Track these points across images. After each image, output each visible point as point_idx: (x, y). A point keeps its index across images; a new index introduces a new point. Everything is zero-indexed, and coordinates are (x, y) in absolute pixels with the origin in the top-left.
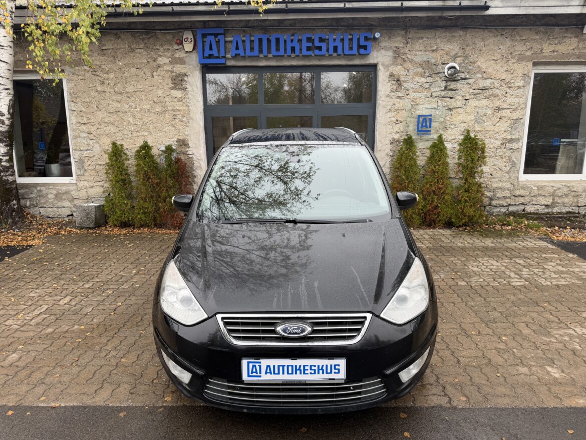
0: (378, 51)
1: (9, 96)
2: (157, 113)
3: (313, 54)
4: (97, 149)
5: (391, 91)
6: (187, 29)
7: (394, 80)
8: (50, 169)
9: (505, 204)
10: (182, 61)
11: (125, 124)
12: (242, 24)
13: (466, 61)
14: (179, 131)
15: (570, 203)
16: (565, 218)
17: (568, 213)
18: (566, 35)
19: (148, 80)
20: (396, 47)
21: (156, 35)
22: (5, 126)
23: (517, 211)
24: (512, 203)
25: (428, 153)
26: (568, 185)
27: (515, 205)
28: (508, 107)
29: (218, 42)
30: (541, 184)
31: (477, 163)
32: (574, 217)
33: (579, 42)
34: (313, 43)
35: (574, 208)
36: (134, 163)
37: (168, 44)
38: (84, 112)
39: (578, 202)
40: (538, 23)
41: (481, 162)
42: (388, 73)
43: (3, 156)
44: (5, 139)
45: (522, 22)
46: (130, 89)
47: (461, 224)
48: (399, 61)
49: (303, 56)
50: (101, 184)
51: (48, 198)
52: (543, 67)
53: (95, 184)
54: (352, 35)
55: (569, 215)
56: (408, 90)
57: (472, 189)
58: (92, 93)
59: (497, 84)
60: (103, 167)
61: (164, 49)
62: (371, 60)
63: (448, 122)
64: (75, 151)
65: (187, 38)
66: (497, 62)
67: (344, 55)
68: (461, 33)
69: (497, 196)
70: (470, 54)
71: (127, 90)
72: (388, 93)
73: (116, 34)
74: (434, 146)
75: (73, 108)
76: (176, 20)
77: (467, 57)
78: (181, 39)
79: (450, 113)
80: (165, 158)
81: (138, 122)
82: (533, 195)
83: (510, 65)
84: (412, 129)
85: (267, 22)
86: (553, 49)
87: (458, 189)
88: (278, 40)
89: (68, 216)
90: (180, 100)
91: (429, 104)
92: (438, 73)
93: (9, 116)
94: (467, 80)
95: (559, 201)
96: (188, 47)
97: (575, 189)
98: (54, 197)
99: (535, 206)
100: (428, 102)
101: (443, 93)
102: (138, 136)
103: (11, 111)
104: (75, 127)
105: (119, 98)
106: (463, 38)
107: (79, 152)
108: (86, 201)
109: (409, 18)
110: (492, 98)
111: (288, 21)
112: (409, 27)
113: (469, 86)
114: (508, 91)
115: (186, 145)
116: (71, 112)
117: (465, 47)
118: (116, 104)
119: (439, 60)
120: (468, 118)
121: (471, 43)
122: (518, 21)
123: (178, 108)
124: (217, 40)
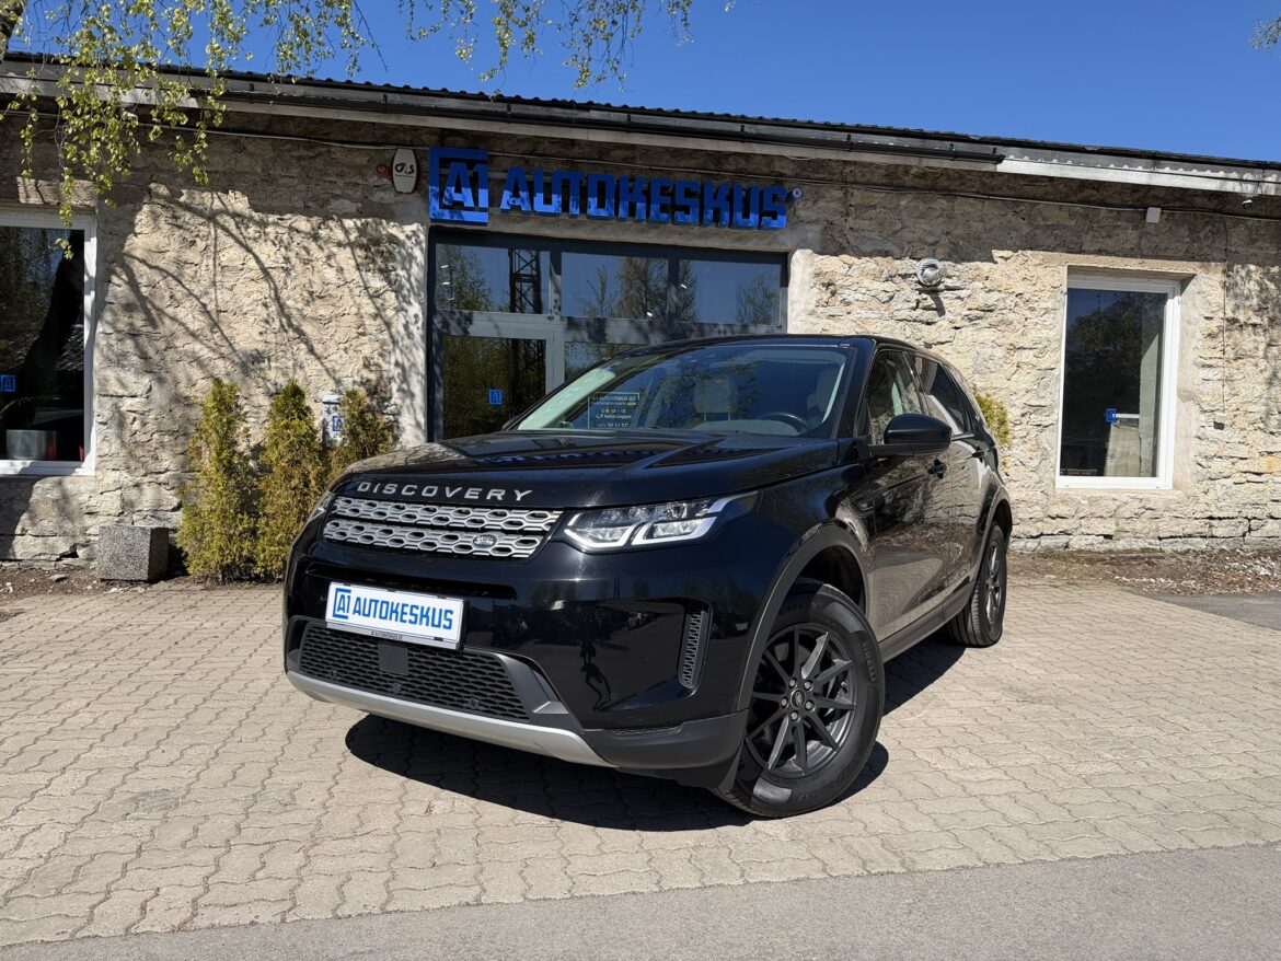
0: (793, 226)
2: (319, 319)
3: (670, 221)
4: (160, 393)
5: (819, 304)
6: (404, 144)
7: (823, 284)
9: (1035, 533)
10: (387, 213)
11: (238, 340)
12: (525, 147)
13: (955, 256)
14: (369, 362)
15: (1146, 531)
16: (1143, 558)
17: (1144, 550)
18: (1119, 223)
20: (827, 220)
21: (329, 152)
23: (1057, 547)
24: (1046, 532)
26: (1141, 496)
27: (1052, 534)
28: (1028, 345)
29: (474, 180)
30: (1094, 495)
32: (1156, 557)
33: (1140, 238)
34: (672, 199)
35: (1152, 541)
37: (356, 174)
38: (137, 308)
39: (1157, 530)
40: (1073, 198)
42: (811, 270)
45: (1045, 194)
46: (261, 263)
48: (832, 247)
49: (651, 222)
50: (160, 477)
52: (1080, 279)
53: (147, 479)
55: (1147, 555)
56: (849, 304)
58: (161, 266)
59: (1010, 302)
60: (172, 438)
62: (779, 244)
64: (102, 398)
65: (403, 165)
66: (1008, 261)
68: (941, 203)
69: (1021, 515)
70: (961, 242)
71: (252, 264)
72: (811, 307)
73: (236, 142)
75: (110, 298)
76: (391, 120)
77: (955, 248)
78: (388, 165)
82: (1082, 515)
83: (1030, 268)
86: (1099, 246)
88: (602, 186)
90: (376, 293)
91: (891, 332)
92: (905, 275)
94: (956, 292)
95: (1127, 528)
96: (404, 182)
97: (1151, 505)
99: (1086, 537)
100: (889, 330)
101: (915, 314)
102: (267, 368)
104: (108, 339)
105: (230, 280)
106: (948, 213)
107: (111, 401)
108: (117, 519)
109: (852, 168)
110: (1002, 327)
111: (618, 152)
112: (852, 184)
113: (960, 302)
114: (1029, 315)
115: (384, 392)
116: (103, 305)
117: (951, 229)
118: (221, 294)
119: (905, 250)
120: (962, 363)
121: (961, 224)
122: (1040, 192)
123: (370, 310)
124: (470, 173)
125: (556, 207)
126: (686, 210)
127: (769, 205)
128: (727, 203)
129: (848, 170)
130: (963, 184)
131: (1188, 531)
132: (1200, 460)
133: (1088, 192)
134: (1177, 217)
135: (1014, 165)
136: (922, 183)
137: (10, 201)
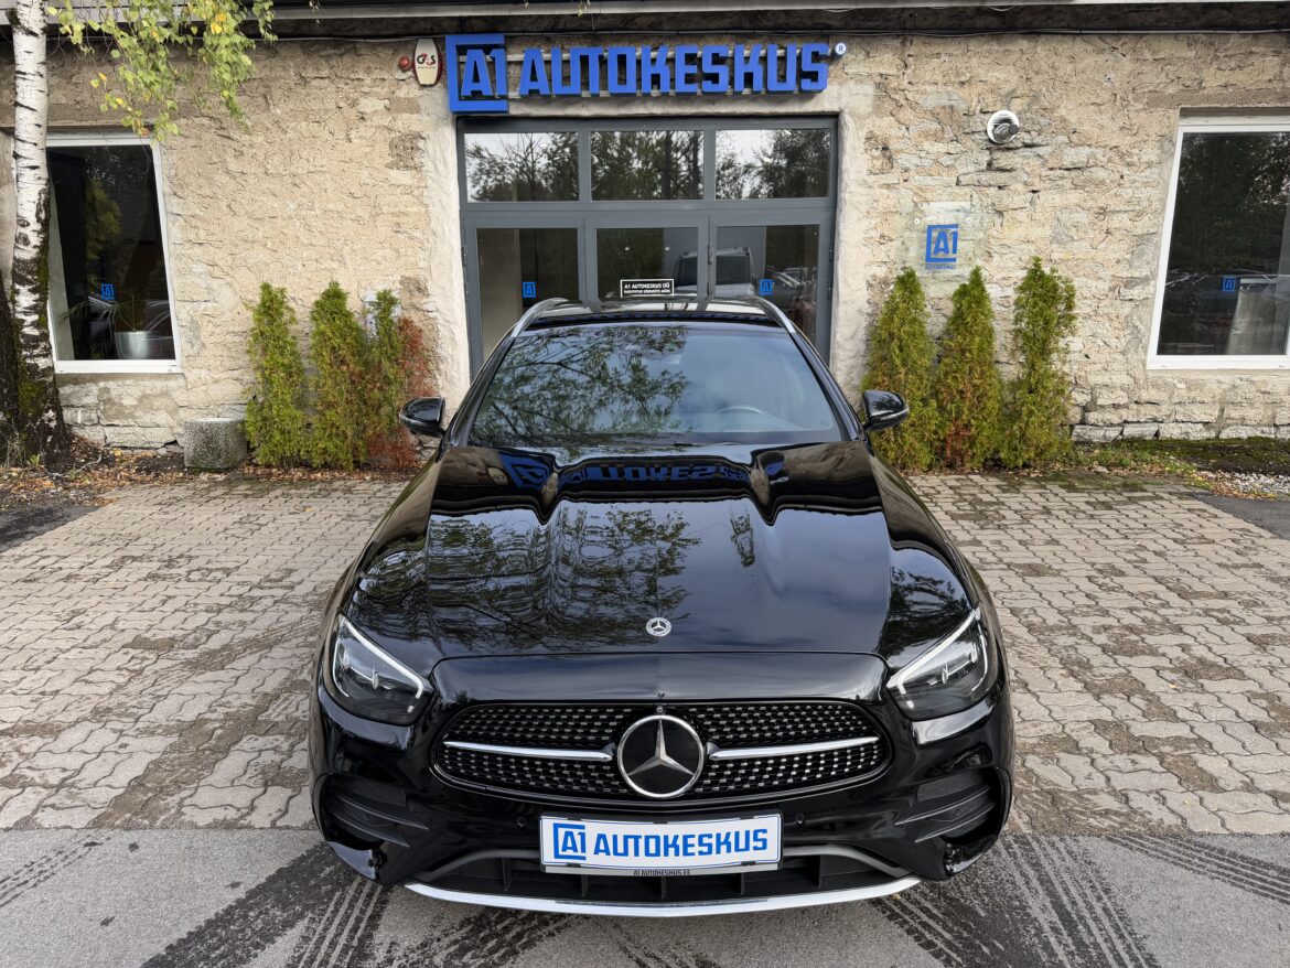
0: (841, 84)
1: (39, 182)
2: (358, 220)
3: (699, 91)
4: (228, 299)
5: (871, 173)
6: (424, 34)
7: (877, 149)
8: (125, 342)
9: (1116, 420)
10: (413, 107)
11: (289, 244)
12: (545, 24)
13: (1035, 107)
14: (407, 261)
15: (1258, 417)
17: (1251, 439)
18: (1254, 49)
19: (339, 147)
20: (881, 75)
21: (355, 48)
22: (29, 248)
23: (1143, 437)
24: (1131, 419)
25: (949, 308)
26: (1254, 379)
27: (1138, 422)
28: (1122, 208)
29: (492, 64)
30: (1193, 377)
31: (1057, 330)
33: (1283, 65)
34: (700, 67)
35: (1266, 429)
36: (307, 330)
37: (381, 69)
38: (200, 218)
39: (1274, 418)
40: (1194, 23)
41: (1066, 326)
42: (863, 134)
43: (25, 313)
44: (29, 277)
45: (1157, 21)
46: (301, 168)
47: (1020, 463)
48: (888, 105)
49: (678, 94)
50: (237, 374)
51: (121, 405)
52: (1202, 120)
53: (224, 375)
54: (786, 49)
55: (1254, 445)
56: (907, 170)
57: (1044, 388)
58: (217, 177)
59: (1102, 158)
60: (243, 338)
61: (374, 80)
62: (824, 102)
63: (992, 241)
64: (182, 304)
65: (424, 56)
66: (1102, 107)
67: (767, 91)
68: (1024, 44)
69: (1100, 402)
70: (1044, 90)
71: (293, 169)
72: (864, 175)
73: (269, 48)
74: (963, 292)
75: (175, 210)
77: (1035, 98)
78: (411, 58)
79: (998, 220)
80: (375, 317)
81: (318, 240)
82: (1176, 400)
83: (1131, 115)
84: (914, 257)
85: (599, 21)
86: (1225, 80)
87: (1015, 386)
88: (622, 60)
89: (166, 445)
90: (408, 190)
91: (952, 200)
92: (973, 133)
93: (38, 227)
94: (1036, 149)
95: (1234, 414)
96: (427, 73)
97: (1269, 389)
98: (136, 403)
99: (1181, 425)
100: (951, 197)
101: (986, 177)
102: (317, 270)
103: (43, 216)
104: (179, 250)
105: (276, 186)
106: (1029, 56)
107: (188, 306)
108: (206, 411)
109: (911, 12)
110: (1091, 188)
111: (644, 19)
112: (910, 30)
113: (1040, 161)
114: (1126, 172)
115: (421, 290)
116: (171, 218)
117: (1032, 74)
118: (271, 202)
119: (974, 103)
120: (1037, 232)
121: (1045, 67)
122: (1150, 19)
123: (402, 209)
124: (488, 60)
125: (575, 87)
126: (714, 78)
127: (808, 66)
128: (761, 68)
129: (906, 14)
133: (1213, 14)
137: (84, 124)
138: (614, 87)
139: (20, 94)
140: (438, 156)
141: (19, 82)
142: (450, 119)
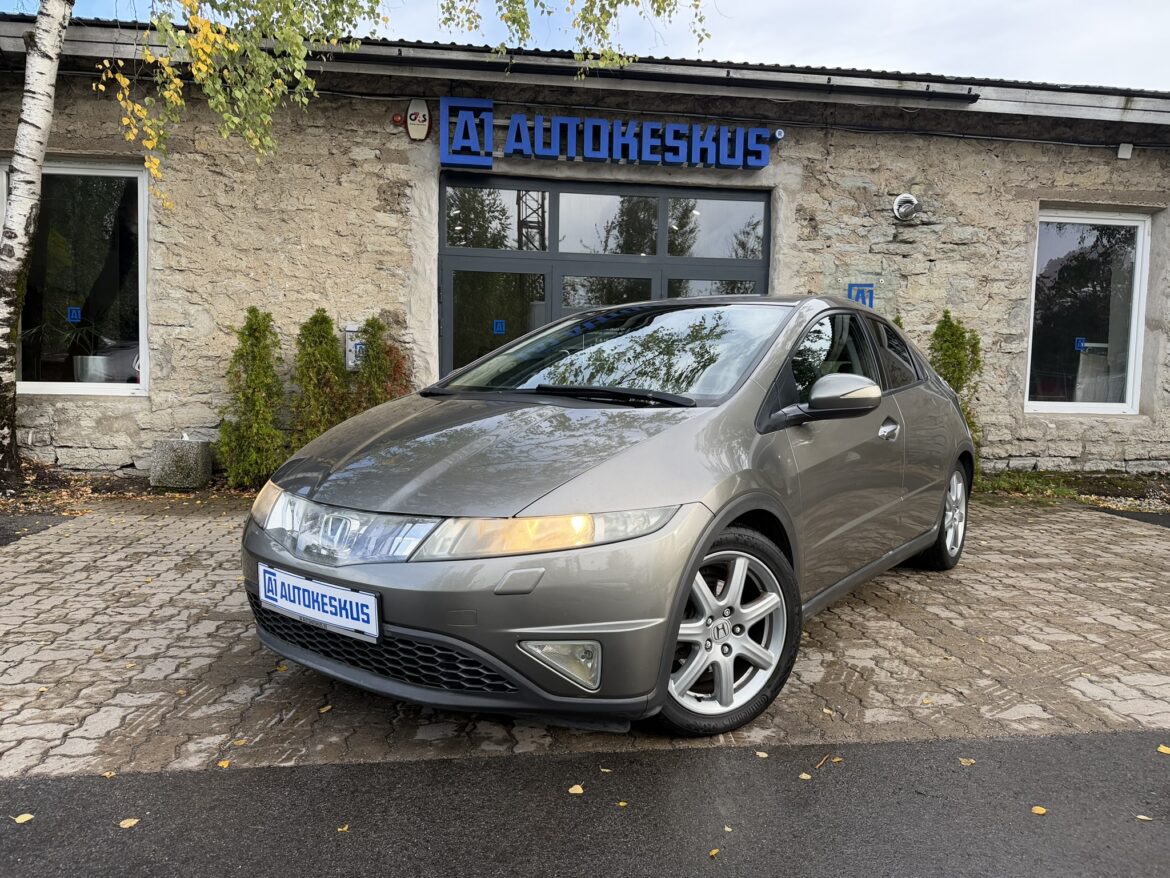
0: (776, 164)
1: (32, 196)
2: (342, 256)
4: (203, 324)
5: (800, 239)
6: (417, 96)
7: (805, 219)
8: (84, 365)
9: (1004, 455)
10: (402, 158)
11: (271, 275)
12: (527, 95)
13: (930, 193)
14: (387, 295)
15: (1111, 453)
17: (1109, 471)
18: (1090, 159)
19: (329, 189)
20: (809, 159)
21: (351, 103)
22: (13, 260)
23: (1025, 468)
24: (1014, 453)
26: (1107, 421)
27: (1020, 456)
28: (999, 277)
29: (481, 126)
30: (1061, 419)
31: (968, 371)
32: (1122, 480)
33: (1112, 173)
34: (663, 141)
35: (1118, 463)
36: (283, 356)
37: (374, 124)
38: (184, 247)
39: (1124, 454)
40: (1046, 136)
42: (794, 206)
44: (8, 289)
45: (1019, 132)
46: (291, 205)
48: (814, 184)
50: (205, 398)
51: (78, 425)
52: (1052, 213)
53: (192, 399)
54: (734, 132)
55: (1112, 476)
56: (829, 238)
58: (204, 209)
59: (982, 235)
60: (214, 363)
62: (763, 179)
63: (900, 300)
64: (154, 327)
66: (981, 196)
68: (920, 142)
69: (990, 438)
70: (936, 180)
71: (283, 206)
72: (794, 240)
75: (159, 238)
76: (406, 74)
77: (930, 185)
78: (403, 116)
79: (902, 283)
81: (302, 273)
82: (1049, 438)
83: (1003, 203)
85: (574, 98)
86: (1071, 181)
88: (597, 130)
89: (123, 467)
90: (393, 233)
91: (867, 265)
92: (883, 210)
93: (24, 240)
94: (929, 227)
95: (1093, 450)
96: (418, 130)
97: (1118, 429)
98: (94, 424)
99: (1054, 459)
100: (866, 262)
101: (892, 247)
102: (297, 300)
103: (32, 229)
104: (159, 275)
105: (264, 221)
106: (924, 152)
107: (162, 330)
108: (169, 434)
109: (832, 110)
110: (976, 260)
111: (613, 100)
112: (831, 124)
113: (934, 237)
114: (1001, 248)
115: (400, 322)
116: (153, 245)
117: (927, 167)
118: (256, 234)
119: (883, 187)
120: (936, 294)
121: (937, 162)
122: (1013, 130)
123: (387, 248)
124: (477, 121)
125: (555, 150)
126: (675, 151)
127: (753, 145)
128: (714, 144)
129: (828, 112)
130: (939, 124)
131: (1154, 454)
132: (1167, 386)
133: (1060, 130)
134: (1148, 152)
135: (989, 103)
136: (898, 123)
137: (74, 152)
138: (589, 152)
139: (26, 112)
140: (424, 202)
141: (25, 100)
142: (436, 173)
